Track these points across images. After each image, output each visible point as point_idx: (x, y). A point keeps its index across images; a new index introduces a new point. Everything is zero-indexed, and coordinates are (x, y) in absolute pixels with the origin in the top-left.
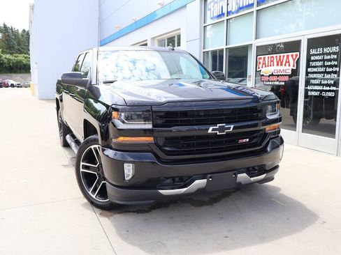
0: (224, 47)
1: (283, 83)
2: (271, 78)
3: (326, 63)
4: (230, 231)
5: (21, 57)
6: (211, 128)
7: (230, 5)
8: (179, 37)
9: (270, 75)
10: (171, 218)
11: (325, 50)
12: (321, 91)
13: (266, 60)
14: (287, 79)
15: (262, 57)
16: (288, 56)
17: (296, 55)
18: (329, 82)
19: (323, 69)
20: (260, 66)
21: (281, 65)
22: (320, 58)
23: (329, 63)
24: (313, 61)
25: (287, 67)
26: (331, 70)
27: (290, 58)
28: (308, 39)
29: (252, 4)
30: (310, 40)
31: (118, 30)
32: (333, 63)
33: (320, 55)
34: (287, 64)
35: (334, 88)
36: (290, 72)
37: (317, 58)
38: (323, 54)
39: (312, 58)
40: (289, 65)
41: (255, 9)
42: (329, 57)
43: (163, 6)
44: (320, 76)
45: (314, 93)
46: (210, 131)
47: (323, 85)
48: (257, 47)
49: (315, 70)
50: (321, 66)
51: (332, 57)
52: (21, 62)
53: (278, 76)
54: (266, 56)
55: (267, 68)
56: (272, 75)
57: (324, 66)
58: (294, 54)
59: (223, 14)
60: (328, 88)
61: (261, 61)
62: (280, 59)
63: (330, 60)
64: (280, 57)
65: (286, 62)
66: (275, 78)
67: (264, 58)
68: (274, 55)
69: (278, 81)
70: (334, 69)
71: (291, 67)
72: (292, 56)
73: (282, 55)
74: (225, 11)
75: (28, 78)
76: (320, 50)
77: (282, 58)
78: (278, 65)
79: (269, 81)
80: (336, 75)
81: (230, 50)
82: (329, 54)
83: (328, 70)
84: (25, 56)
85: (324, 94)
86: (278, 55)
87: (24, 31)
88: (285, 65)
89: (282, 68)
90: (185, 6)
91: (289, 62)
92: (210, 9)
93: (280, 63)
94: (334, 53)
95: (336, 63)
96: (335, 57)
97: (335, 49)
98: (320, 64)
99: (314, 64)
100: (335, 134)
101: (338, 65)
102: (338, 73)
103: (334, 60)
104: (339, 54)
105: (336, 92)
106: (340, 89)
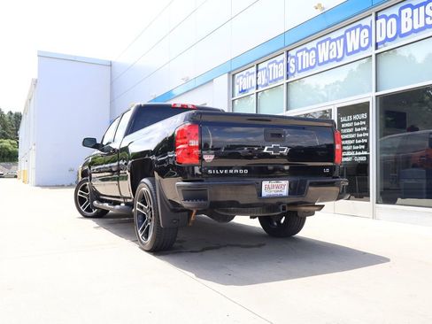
3: (356, 130)
5: (6, 143)
7: (259, 78)
11: (355, 117)
12: (353, 157)
18: (361, 147)
19: (353, 136)
22: (350, 125)
23: (359, 130)
24: (344, 128)
26: (361, 135)
28: (338, 108)
29: (283, 77)
30: (340, 110)
32: (363, 129)
33: (350, 122)
35: (365, 153)
37: (347, 125)
38: (353, 121)
39: (343, 126)
41: (285, 81)
42: (358, 124)
43: (187, 81)
44: (352, 142)
45: (346, 159)
47: (355, 150)
49: (346, 136)
50: (352, 133)
51: (362, 123)
52: (6, 148)
57: (354, 132)
60: (360, 153)
63: (360, 126)
70: (365, 135)
74: (254, 85)
75: (14, 167)
76: (350, 118)
80: (366, 140)
82: (359, 121)
83: (359, 135)
84: (13, 142)
85: (356, 159)
90: (212, 80)
92: (239, 83)
94: (363, 120)
95: (365, 129)
96: (364, 123)
97: (364, 116)
98: (350, 130)
99: (344, 131)
100: (369, 196)
101: (367, 131)
102: (367, 138)
103: (363, 126)
104: (367, 120)
105: (368, 156)
106: (371, 153)
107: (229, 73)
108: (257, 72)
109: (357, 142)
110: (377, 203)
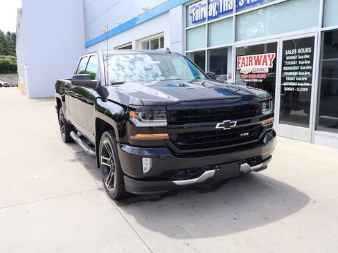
0: (206, 48)
1: (261, 81)
2: (250, 76)
3: (300, 63)
4: (236, 213)
5: (8, 58)
6: (218, 124)
7: (211, 10)
8: (162, 39)
9: (249, 74)
10: (183, 204)
11: (299, 51)
12: (296, 87)
13: (246, 60)
14: (264, 76)
15: (242, 57)
16: (265, 57)
17: (273, 56)
18: (303, 79)
19: (297, 68)
20: (240, 65)
21: (259, 64)
22: (295, 58)
23: (303, 63)
24: (288, 60)
25: (265, 66)
26: (304, 68)
27: (267, 58)
29: (232, 10)
30: (285, 42)
31: (103, 33)
32: (306, 62)
33: (294, 55)
34: (265, 63)
35: (308, 84)
36: (267, 71)
37: (291, 58)
38: (297, 54)
39: (287, 58)
40: (267, 65)
41: (234, 14)
42: (302, 57)
43: (147, 10)
44: (295, 74)
45: (289, 89)
46: (217, 127)
47: (298, 81)
48: (237, 48)
49: (290, 68)
50: (296, 65)
51: (306, 56)
52: (7, 62)
53: (256, 74)
54: (245, 57)
55: (246, 67)
56: (251, 73)
57: (298, 65)
58: (271, 54)
59: (204, 19)
60: (302, 84)
61: (241, 61)
62: (258, 59)
63: (304, 60)
64: (258, 57)
66: (254, 76)
67: (243, 58)
68: (253, 56)
69: (256, 78)
70: (308, 68)
71: (269, 66)
72: (269, 56)
73: (260, 55)
74: (206, 16)
75: (16, 78)
76: (294, 51)
77: (260, 58)
78: (256, 64)
79: (248, 78)
80: (309, 73)
81: (212, 51)
82: (303, 54)
83: (302, 68)
84: (12, 57)
85: (298, 89)
86: (256, 55)
87: (9, 33)
88: (263, 64)
89: (260, 67)
90: (168, 11)
91: (266, 62)
92: (192, 15)
94: (307, 54)
95: (309, 62)
96: (308, 56)
97: (308, 50)
98: (294, 63)
99: (289, 63)
100: (309, 124)
101: (311, 64)
102: (311, 71)
103: (307, 59)
104: (311, 54)
105: (310, 88)
106: (313, 85)
107: (183, 5)
108: (209, 4)
109: (300, 73)
110: (316, 130)
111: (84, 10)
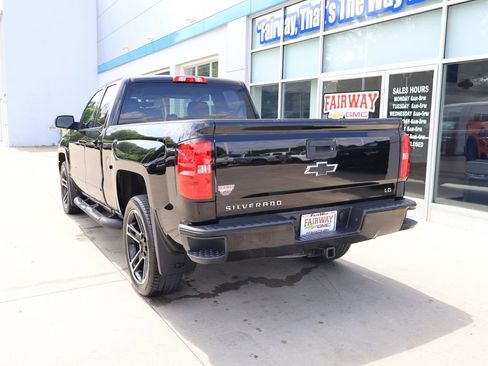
0: (280, 81)
3: (413, 106)
7: (288, 26)
8: (215, 64)
11: (412, 90)
13: (336, 99)
15: (331, 95)
16: (364, 96)
17: (375, 95)
18: (417, 129)
19: (408, 114)
20: (328, 107)
21: (356, 106)
22: (405, 99)
23: (417, 106)
24: (397, 103)
25: (363, 109)
26: (419, 114)
27: (367, 98)
28: (391, 76)
29: (318, 28)
31: (126, 52)
32: (422, 106)
33: (404, 95)
34: (364, 106)
35: (423, 137)
36: (366, 116)
37: (401, 99)
38: (409, 94)
39: (396, 99)
40: (366, 107)
41: (321, 33)
42: (416, 99)
43: (193, 23)
44: (407, 121)
47: (410, 133)
48: (324, 83)
49: (399, 114)
50: (407, 110)
51: (421, 98)
54: (336, 95)
57: (410, 109)
58: (373, 93)
59: (277, 38)
60: (415, 137)
61: (330, 100)
62: (354, 99)
63: (418, 102)
64: (354, 96)
65: (362, 103)
67: (333, 97)
68: (347, 94)
70: (424, 114)
71: (369, 110)
72: (370, 95)
73: (356, 94)
74: (280, 34)
76: (405, 90)
77: (356, 98)
78: (351, 106)
80: (425, 122)
81: (288, 85)
82: (417, 95)
83: (415, 114)
86: (352, 94)
88: (361, 107)
89: (356, 110)
90: (225, 25)
91: (365, 103)
92: (260, 31)
93: (354, 104)
94: (423, 94)
95: (425, 106)
96: (424, 98)
97: (424, 89)
98: (405, 106)
99: (397, 106)
100: (424, 194)
101: (428, 109)
102: (428, 118)
103: (423, 102)
104: (429, 95)
105: (426, 142)
106: (430, 138)
107: (248, 16)
108: (285, 17)
109: (413, 122)
110: (433, 202)
111: (98, 17)
